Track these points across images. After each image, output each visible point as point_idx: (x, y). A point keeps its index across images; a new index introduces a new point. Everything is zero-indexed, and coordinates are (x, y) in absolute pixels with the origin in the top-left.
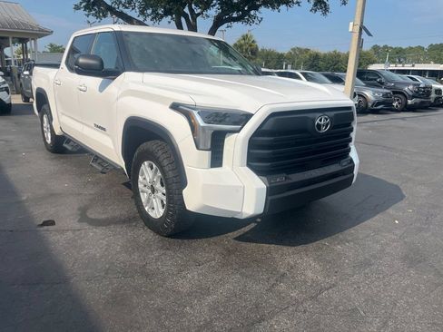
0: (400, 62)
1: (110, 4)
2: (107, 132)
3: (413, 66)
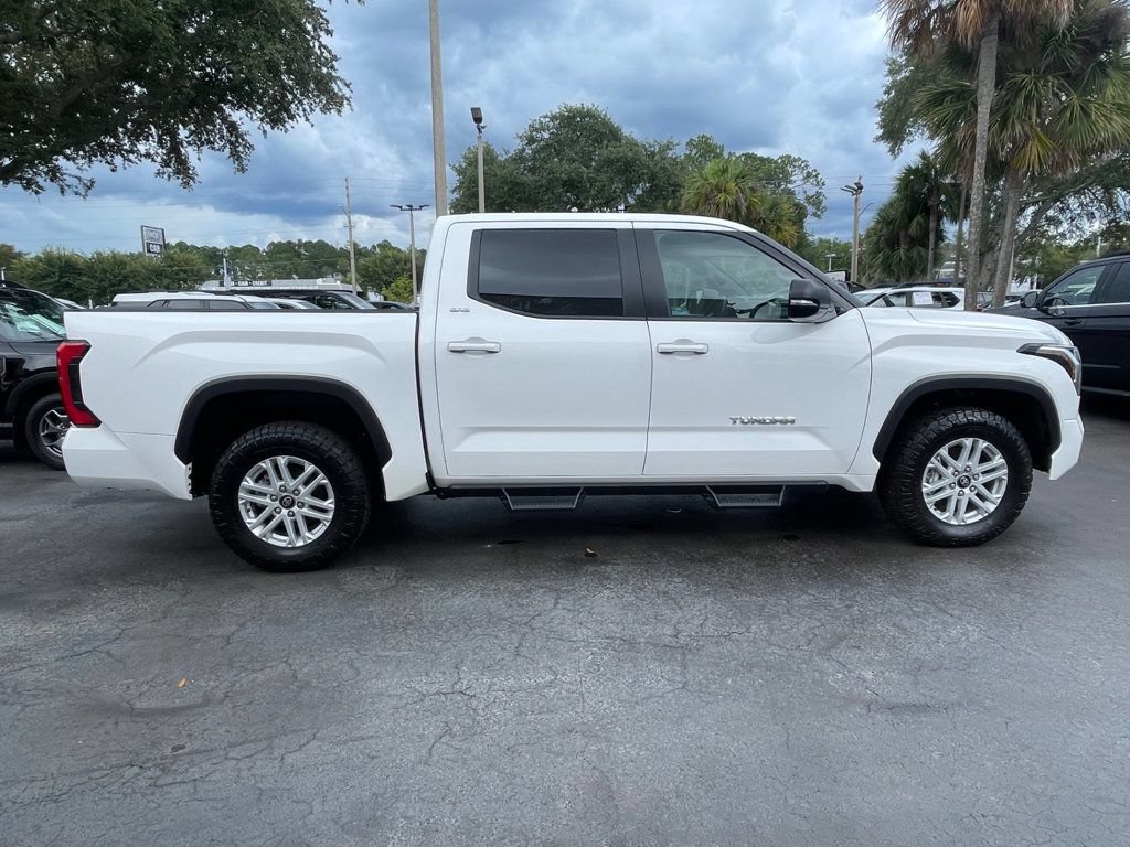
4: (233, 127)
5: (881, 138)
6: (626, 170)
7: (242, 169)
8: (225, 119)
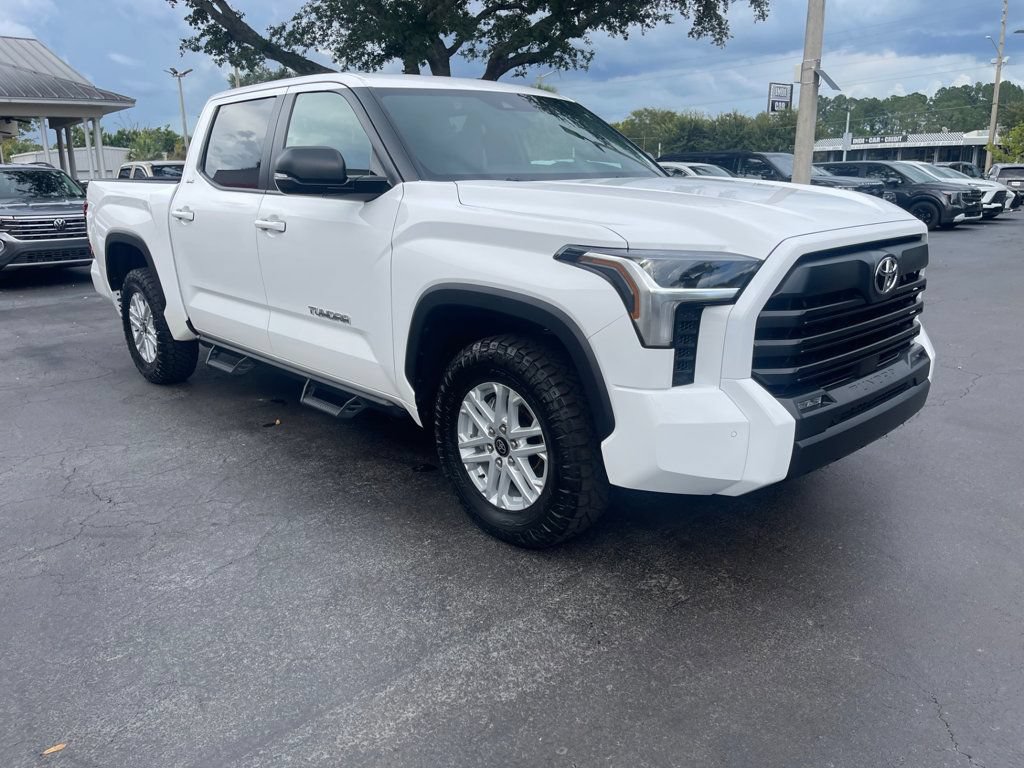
0: (874, 133)
1: (266, 36)
2: (354, 323)
3: (905, 139)
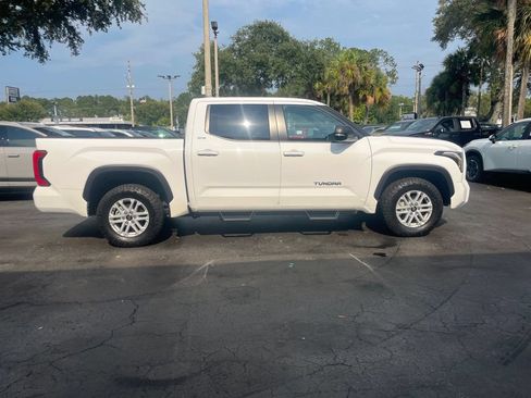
3: (81, 121)
4: (72, 29)
5: (434, 39)
6: (292, 56)
7: (76, 54)
8: (66, 25)
